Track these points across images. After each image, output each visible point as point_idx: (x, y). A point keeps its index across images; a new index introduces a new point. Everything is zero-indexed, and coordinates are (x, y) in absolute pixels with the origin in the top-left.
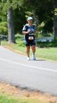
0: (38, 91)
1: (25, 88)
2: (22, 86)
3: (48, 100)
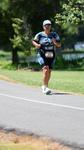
0: (32, 135)
1: (13, 130)
2: (8, 128)
3: (46, 147)
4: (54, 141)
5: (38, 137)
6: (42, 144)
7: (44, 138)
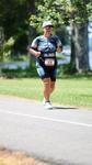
4: (28, 156)
5: (11, 151)
6: (14, 159)
7: (18, 153)
